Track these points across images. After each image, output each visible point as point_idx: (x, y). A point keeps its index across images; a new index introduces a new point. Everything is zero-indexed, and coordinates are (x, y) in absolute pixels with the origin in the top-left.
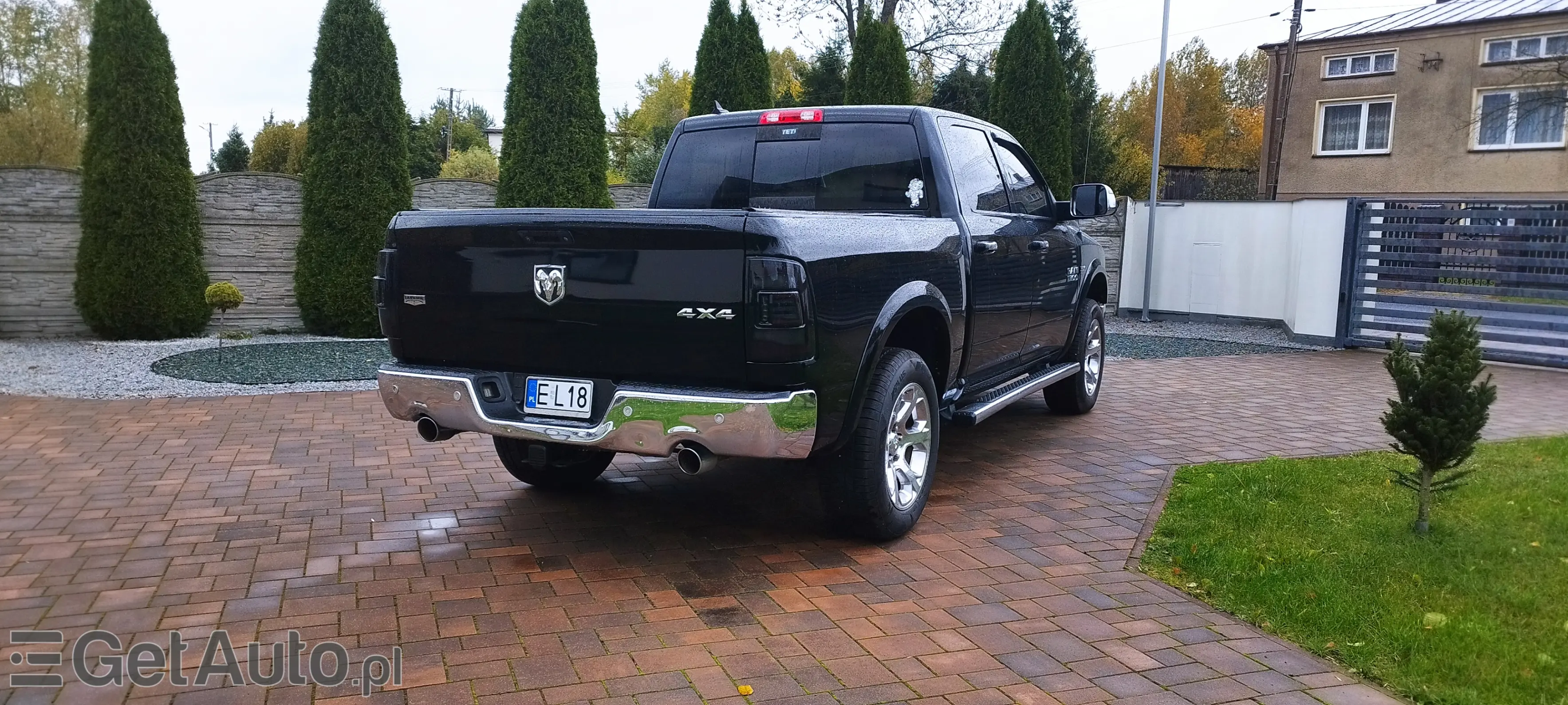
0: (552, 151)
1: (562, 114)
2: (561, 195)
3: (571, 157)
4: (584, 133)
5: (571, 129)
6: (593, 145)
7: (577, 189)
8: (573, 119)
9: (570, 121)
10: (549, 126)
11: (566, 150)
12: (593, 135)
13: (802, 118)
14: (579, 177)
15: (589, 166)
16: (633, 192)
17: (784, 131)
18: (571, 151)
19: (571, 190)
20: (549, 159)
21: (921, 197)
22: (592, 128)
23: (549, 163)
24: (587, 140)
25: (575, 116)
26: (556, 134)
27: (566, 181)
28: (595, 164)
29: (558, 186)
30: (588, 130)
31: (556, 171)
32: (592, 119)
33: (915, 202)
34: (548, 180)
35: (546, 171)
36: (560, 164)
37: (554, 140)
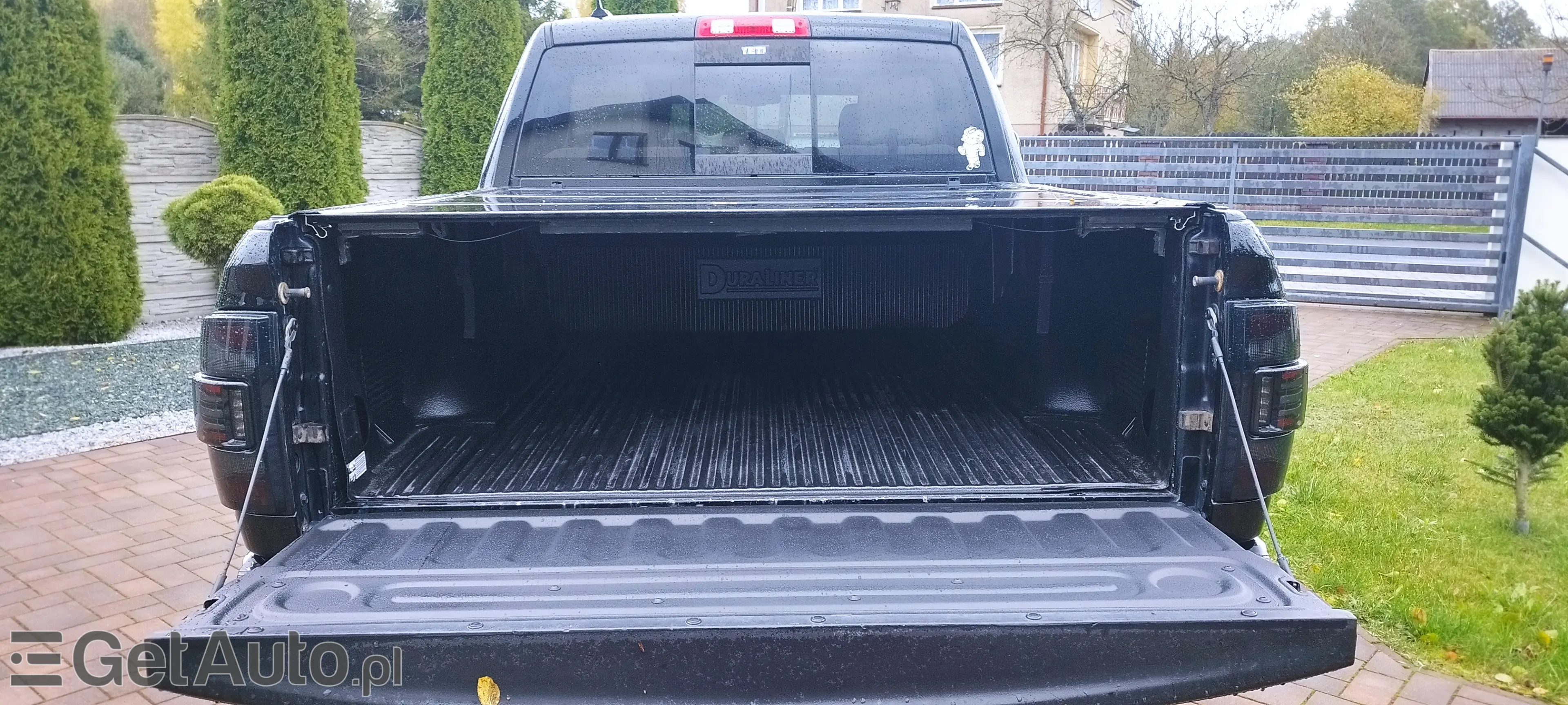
0: (20, 66)
1: (29, 10)
2: (43, 134)
3: (52, 76)
4: (69, 40)
5: (48, 33)
6: (85, 58)
7: (67, 125)
8: (48, 18)
9: (44, 21)
10: (9, 28)
11: (43, 65)
12: (84, 44)
13: (774, 30)
14: (69, 108)
15: (82, 89)
16: (142, 128)
17: (744, 49)
18: (51, 67)
19: (57, 126)
20: (15, 78)
21: (982, 154)
22: (81, 33)
23: (17, 84)
24: (76, 51)
25: (54, 14)
26: (23, 40)
27: (49, 112)
28: (92, 87)
29: (36, 121)
30: (76, 37)
31: (30, 98)
32: (79, 19)
33: (973, 162)
34: (18, 112)
35: (13, 97)
36: (34, 87)
37: (20, 50)
